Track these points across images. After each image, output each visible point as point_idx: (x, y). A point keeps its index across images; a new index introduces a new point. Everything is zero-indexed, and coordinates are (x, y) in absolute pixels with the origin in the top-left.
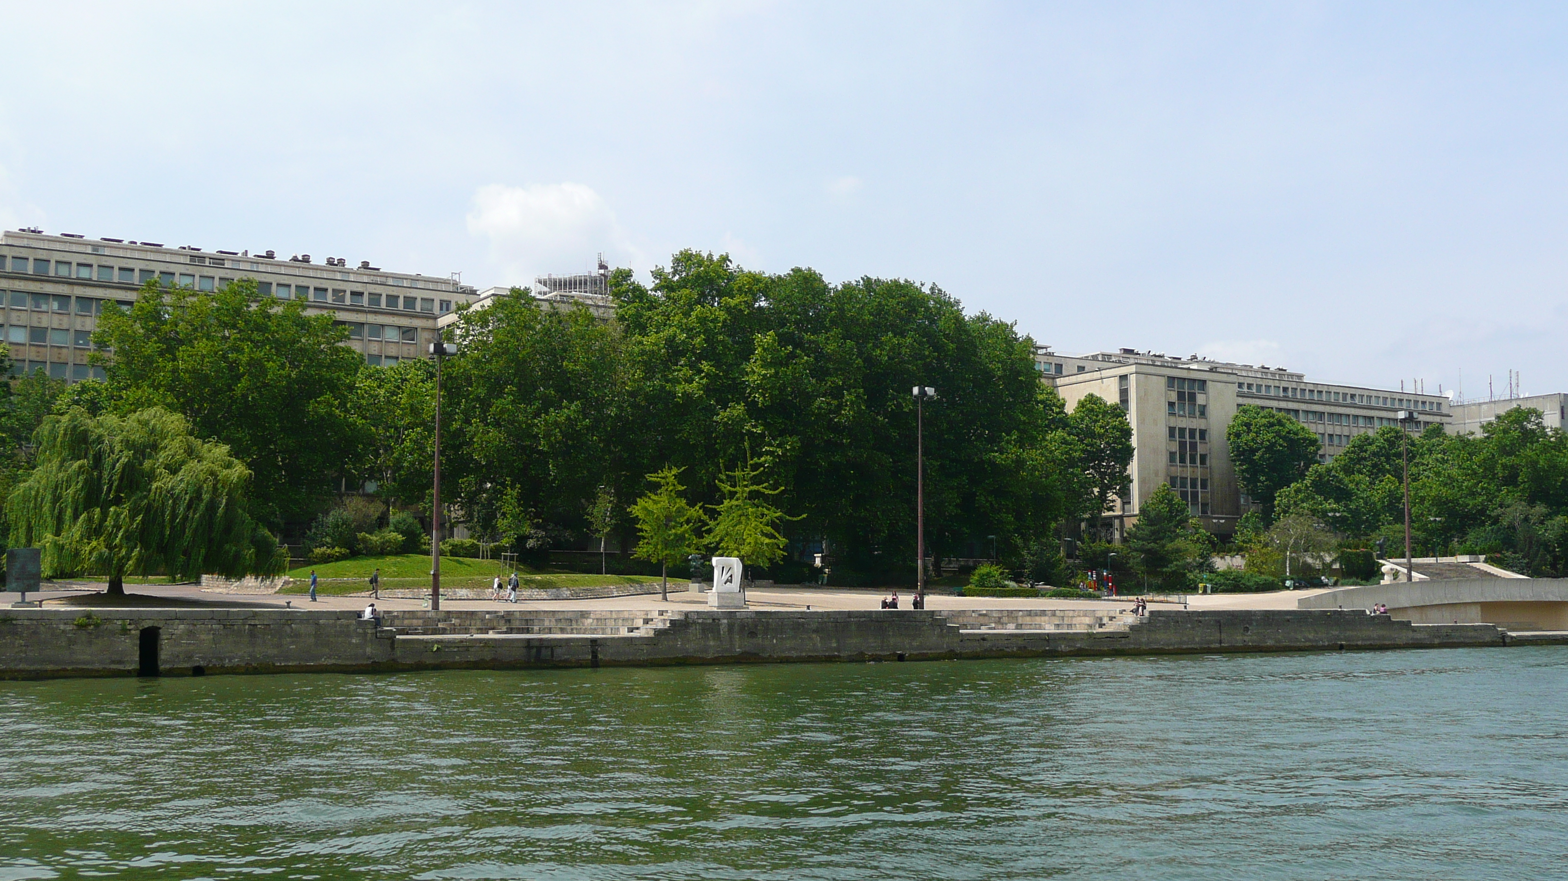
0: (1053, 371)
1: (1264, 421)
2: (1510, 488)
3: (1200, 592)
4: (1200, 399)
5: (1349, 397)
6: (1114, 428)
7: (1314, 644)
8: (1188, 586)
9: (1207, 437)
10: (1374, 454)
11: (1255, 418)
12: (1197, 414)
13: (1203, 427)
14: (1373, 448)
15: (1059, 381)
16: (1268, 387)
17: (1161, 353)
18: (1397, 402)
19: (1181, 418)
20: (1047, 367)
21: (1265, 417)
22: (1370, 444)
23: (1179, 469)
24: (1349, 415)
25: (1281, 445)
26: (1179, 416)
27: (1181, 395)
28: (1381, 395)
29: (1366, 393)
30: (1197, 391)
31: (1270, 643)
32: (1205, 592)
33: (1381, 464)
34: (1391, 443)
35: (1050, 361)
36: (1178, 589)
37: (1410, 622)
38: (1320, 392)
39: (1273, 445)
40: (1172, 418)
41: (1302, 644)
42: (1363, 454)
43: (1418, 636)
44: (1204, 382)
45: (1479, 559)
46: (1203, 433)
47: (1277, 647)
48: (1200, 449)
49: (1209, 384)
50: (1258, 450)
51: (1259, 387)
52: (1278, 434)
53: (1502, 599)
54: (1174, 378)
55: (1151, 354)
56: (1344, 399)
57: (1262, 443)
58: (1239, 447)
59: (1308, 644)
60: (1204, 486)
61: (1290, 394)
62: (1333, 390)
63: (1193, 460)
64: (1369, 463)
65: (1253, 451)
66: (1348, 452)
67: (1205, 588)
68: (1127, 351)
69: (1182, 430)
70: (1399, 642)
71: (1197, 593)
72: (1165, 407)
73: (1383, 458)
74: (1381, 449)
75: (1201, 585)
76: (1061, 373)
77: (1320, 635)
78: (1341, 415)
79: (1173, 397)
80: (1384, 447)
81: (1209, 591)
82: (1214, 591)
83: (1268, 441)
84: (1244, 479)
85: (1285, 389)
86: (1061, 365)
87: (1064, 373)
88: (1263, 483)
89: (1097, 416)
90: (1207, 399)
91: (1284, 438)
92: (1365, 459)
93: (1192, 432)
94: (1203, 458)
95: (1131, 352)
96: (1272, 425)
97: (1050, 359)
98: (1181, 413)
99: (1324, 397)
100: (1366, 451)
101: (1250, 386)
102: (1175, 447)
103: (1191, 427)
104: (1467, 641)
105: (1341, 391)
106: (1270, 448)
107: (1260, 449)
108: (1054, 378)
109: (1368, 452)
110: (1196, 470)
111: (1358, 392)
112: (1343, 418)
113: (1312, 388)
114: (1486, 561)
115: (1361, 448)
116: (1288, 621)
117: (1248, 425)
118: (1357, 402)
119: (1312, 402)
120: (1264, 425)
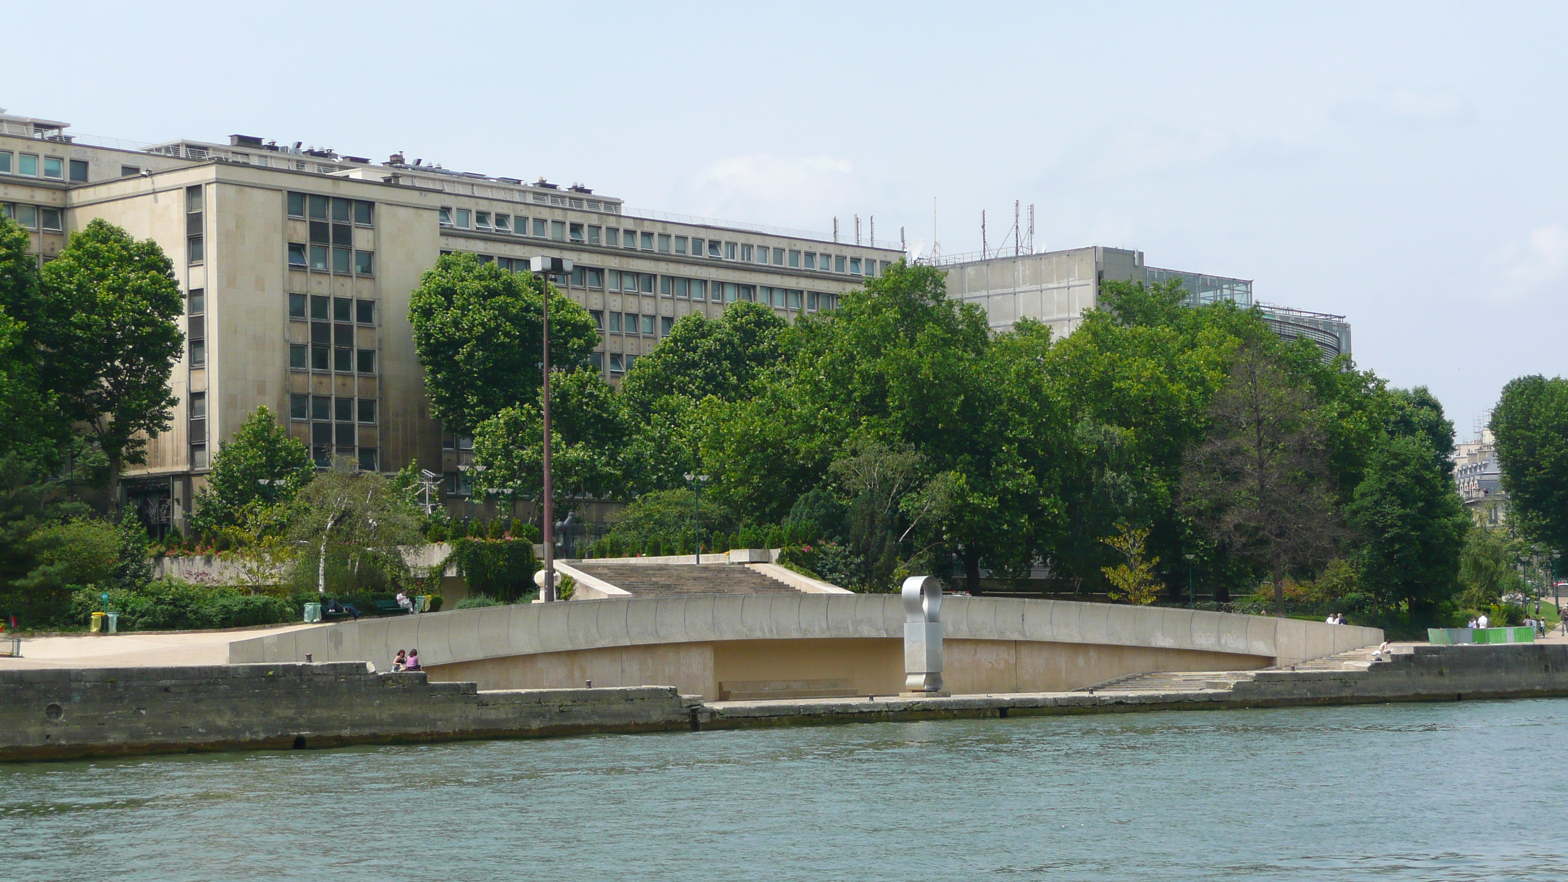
0: (65, 175)
1: (476, 285)
2: (874, 419)
3: (94, 629)
4: (361, 239)
5: (706, 246)
6: (138, 291)
7: (230, 738)
8: (72, 617)
9: (375, 316)
10: (710, 355)
11: (463, 279)
12: (355, 269)
13: (366, 296)
14: (708, 343)
15: (78, 196)
16: (542, 222)
17: (325, 148)
18: (802, 258)
19: (318, 278)
20: (53, 165)
21: (480, 278)
22: (704, 336)
23: (312, 380)
24: (706, 282)
25: (507, 334)
26: (315, 272)
27: (318, 232)
28: (772, 243)
29: (741, 239)
30: (353, 223)
31: (114, 738)
32: (104, 630)
33: (723, 374)
34: (749, 336)
35: (58, 154)
36: (52, 625)
37: (473, 687)
38: (648, 235)
39: (491, 332)
40: (299, 277)
41: (198, 740)
42: (690, 355)
43: (491, 714)
44: (370, 205)
45: (769, 557)
46: (366, 310)
47: (131, 747)
48: (360, 340)
49: (381, 211)
50: (464, 341)
51: (521, 221)
52: (503, 310)
53: (758, 635)
54: (303, 195)
55: (304, 148)
56: (697, 248)
57: (470, 330)
58: (429, 336)
59: (212, 739)
60: (366, 411)
61: (585, 237)
62: (674, 231)
63: (343, 362)
64: (699, 373)
65: (455, 344)
66: (663, 350)
67: (105, 621)
68: (244, 141)
69: (320, 303)
70: (441, 727)
71: (88, 633)
72: (280, 254)
73: (726, 364)
74: (723, 345)
75: (95, 616)
76: (85, 179)
77: (245, 719)
78: (689, 280)
79: (301, 233)
80: (731, 343)
81: (113, 628)
82: (124, 627)
83: (483, 324)
84: (441, 400)
85: (576, 228)
86: (86, 164)
87: (92, 178)
88: (472, 407)
89: (105, 266)
90: (376, 239)
91: (514, 320)
92: (695, 365)
93: (342, 306)
94: (366, 360)
95: (255, 142)
96: (493, 293)
97: (60, 150)
98: (320, 266)
99: (656, 245)
100: (695, 350)
101: (501, 219)
102: (303, 335)
103: (340, 295)
104: (609, 722)
105: (691, 233)
106: (486, 339)
107: (467, 341)
108: (66, 190)
109: (699, 351)
110: (348, 381)
111: (724, 237)
112: (695, 288)
113: (631, 227)
114: (781, 561)
115: (686, 342)
116: (166, 689)
117: (448, 293)
118: (722, 255)
119: (630, 254)
120: (476, 294)
